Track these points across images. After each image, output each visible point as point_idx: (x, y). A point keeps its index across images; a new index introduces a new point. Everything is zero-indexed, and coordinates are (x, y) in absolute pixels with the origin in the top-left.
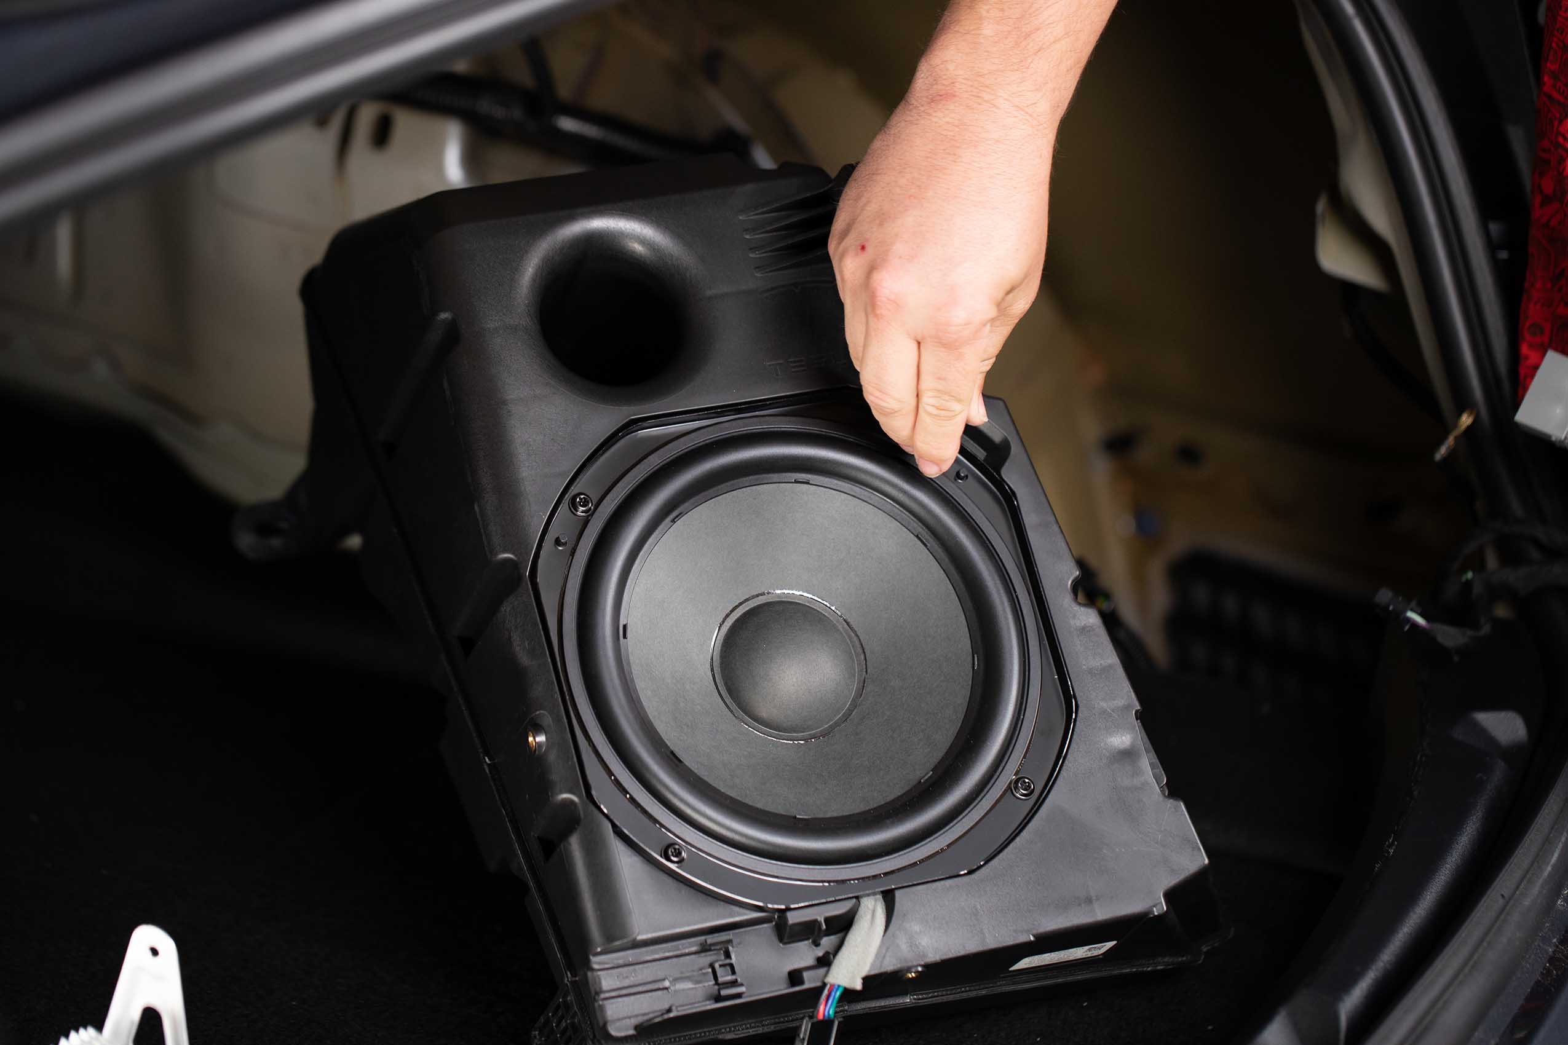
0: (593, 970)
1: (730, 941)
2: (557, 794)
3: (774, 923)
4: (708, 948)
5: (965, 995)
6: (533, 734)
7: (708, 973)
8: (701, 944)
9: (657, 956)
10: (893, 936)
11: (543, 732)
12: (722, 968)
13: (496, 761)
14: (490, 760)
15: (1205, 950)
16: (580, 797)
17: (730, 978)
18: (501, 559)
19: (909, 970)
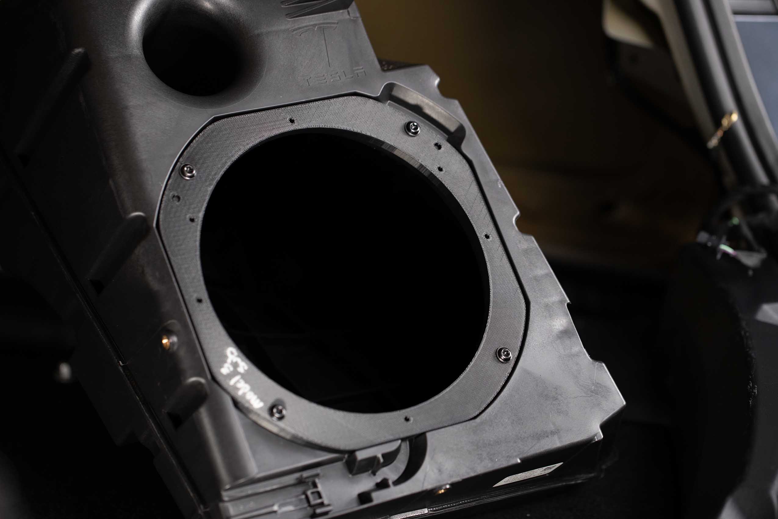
0: (223, 501)
1: (317, 475)
2: (187, 379)
3: (344, 461)
4: (302, 480)
6: (166, 337)
7: (303, 498)
8: (297, 478)
9: (268, 489)
11: (174, 335)
12: (312, 495)
13: (130, 362)
14: (123, 363)
16: (206, 378)
17: (319, 501)
18: (133, 216)
19: (440, 488)
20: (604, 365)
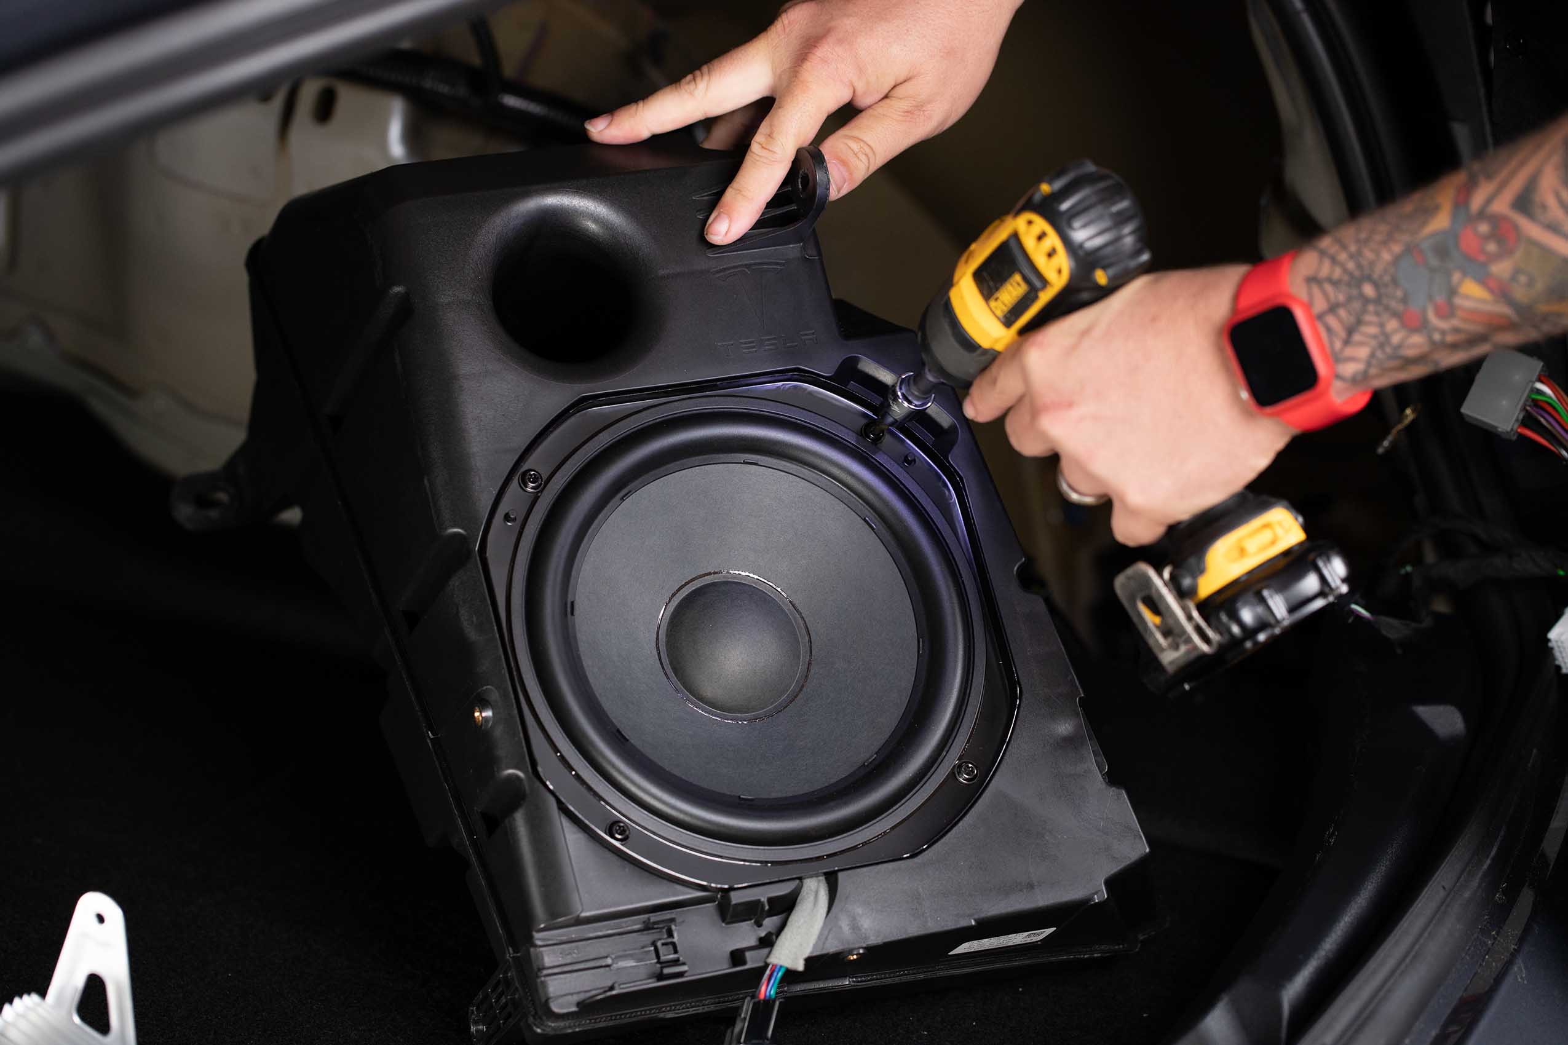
0: (536, 946)
1: (673, 920)
2: (504, 770)
3: (717, 903)
4: (651, 926)
5: (903, 979)
6: (480, 709)
7: (651, 951)
8: (644, 922)
9: (600, 934)
10: (836, 917)
11: (490, 707)
12: (664, 947)
13: (439, 735)
14: (433, 734)
15: (1141, 938)
16: (525, 772)
17: (672, 956)
18: (450, 533)
19: (850, 952)
20: (1124, 792)
